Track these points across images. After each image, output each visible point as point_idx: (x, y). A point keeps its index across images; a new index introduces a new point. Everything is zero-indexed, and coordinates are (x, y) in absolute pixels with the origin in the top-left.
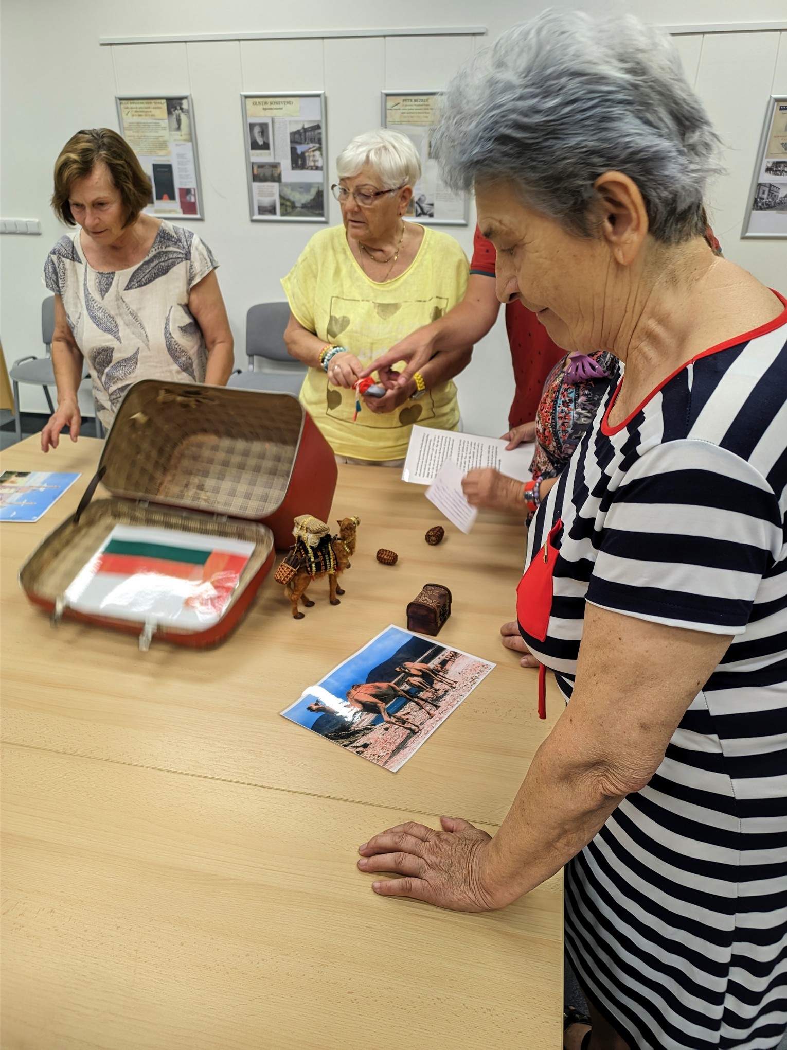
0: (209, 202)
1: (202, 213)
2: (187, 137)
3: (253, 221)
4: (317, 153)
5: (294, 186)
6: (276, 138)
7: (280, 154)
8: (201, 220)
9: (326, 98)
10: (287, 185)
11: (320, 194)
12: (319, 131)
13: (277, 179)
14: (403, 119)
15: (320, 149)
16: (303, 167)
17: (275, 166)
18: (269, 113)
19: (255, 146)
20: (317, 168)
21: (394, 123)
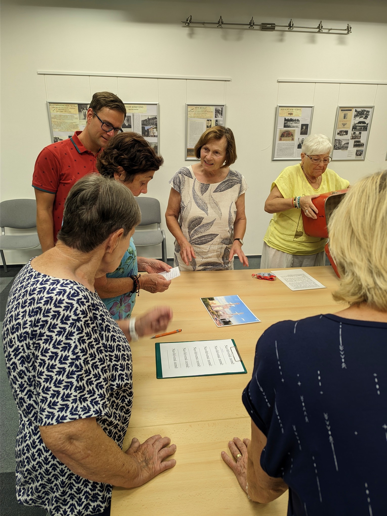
4: (155, 130)
6: (134, 123)
7: (137, 129)
9: (159, 105)
12: (156, 120)
14: (195, 116)
15: (156, 128)
16: (148, 136)
18: (131, 111)
20: (155, 136)
21: (191, 117)
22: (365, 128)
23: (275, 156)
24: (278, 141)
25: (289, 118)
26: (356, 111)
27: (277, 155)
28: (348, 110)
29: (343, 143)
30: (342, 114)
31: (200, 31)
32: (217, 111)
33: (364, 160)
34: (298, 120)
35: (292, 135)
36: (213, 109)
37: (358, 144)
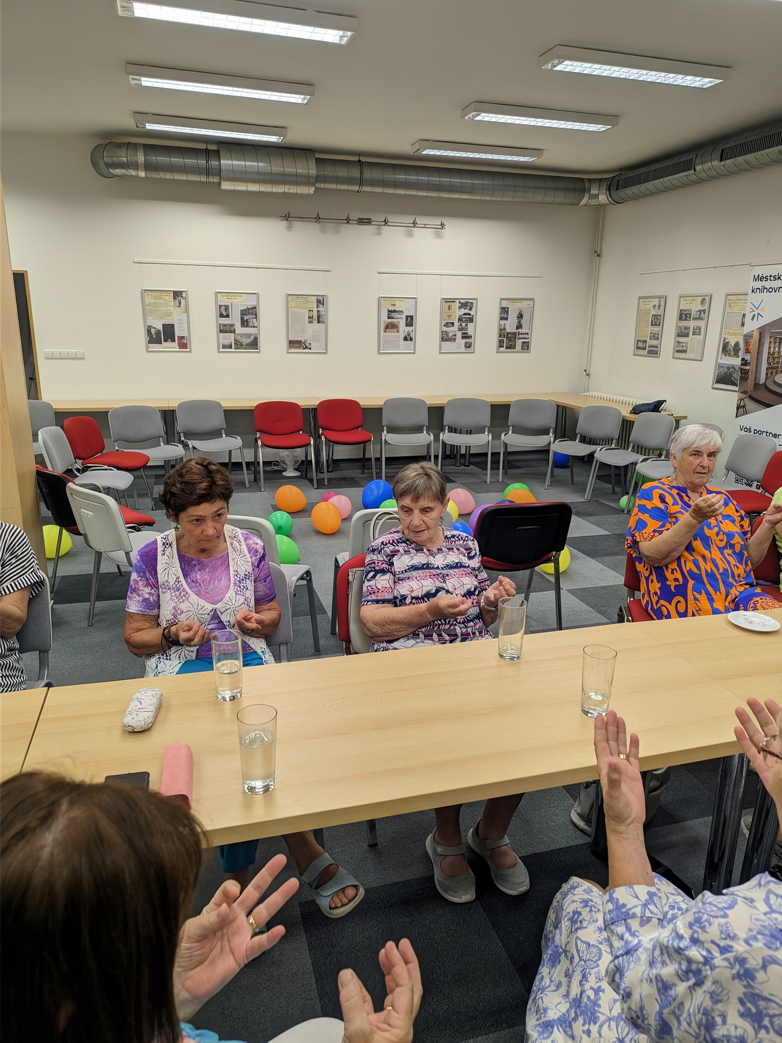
0: (195, 343)
1: (190, 349)
2: (184, 311)
3: (219, 352)
4: (255, 320)
5: (242, 335)
6: (233, 313)
7: (235, 319)
8: (190, 352)
9: (258, 295)
10: (238, 334)
11: (256, 339)
12: (256, 310)
13: (234, 332)
14: (296, 306)
15: (256, 318)
16: (247, 326)
17: (232, 325)
18: (229, 300)
19: (221, 316)
20: (254, 327)
21: (292, 307)
22: (471, 320)
23: (381, 349)
24: (382, 333)
25: (393, 309)
26: (460, 302)
27: (383, 348)
28: (452, 302)
29: (450, 335)
30: (446, 305)
31: (298, 225)
32: (319, 302)
33: (473, 353)
34: (402, 312)
35: (397, 327)
36: (314, 299)
37: (466, 336)
